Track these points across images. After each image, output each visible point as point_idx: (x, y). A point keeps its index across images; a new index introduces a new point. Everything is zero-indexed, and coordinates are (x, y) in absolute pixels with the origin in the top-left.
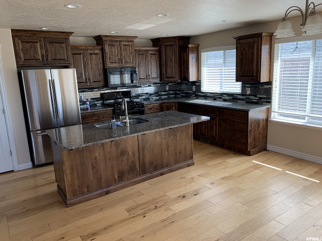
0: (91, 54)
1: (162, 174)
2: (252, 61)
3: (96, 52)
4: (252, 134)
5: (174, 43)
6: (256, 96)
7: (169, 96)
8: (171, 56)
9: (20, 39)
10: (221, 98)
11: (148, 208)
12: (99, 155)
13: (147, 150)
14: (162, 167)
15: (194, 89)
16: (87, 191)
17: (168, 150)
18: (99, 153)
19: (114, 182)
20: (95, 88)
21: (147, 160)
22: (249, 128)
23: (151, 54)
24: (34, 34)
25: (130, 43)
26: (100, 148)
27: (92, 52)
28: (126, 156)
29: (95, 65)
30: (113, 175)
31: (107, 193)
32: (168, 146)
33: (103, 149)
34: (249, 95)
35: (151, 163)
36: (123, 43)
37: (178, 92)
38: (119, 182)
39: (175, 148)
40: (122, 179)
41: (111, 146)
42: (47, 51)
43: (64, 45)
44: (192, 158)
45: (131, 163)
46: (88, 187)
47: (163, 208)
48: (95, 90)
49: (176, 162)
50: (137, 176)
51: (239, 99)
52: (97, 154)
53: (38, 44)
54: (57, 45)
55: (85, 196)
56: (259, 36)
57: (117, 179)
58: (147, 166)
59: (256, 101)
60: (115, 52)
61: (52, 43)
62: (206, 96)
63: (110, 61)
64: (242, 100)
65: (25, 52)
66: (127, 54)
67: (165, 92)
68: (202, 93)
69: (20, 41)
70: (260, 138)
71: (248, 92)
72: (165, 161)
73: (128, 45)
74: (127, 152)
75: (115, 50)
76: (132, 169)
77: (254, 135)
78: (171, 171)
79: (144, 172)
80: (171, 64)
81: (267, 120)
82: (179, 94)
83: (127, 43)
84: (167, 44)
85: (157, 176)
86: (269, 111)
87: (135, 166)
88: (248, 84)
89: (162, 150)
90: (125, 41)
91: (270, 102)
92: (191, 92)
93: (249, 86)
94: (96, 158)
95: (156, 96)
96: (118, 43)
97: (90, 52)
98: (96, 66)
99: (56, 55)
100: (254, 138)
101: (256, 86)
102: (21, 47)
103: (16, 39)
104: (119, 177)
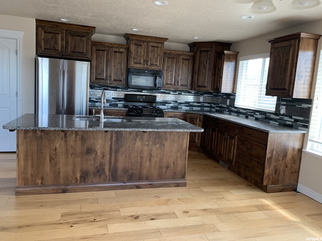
0: (115, 52)
1: (138, 187)
2: (285, 70)
3: (121, 50)
4: (273, 164)
5: (210, 49)
6: (291, 117)
7: (202, 108)
8: (205, 62)
9: (43, 29)
10: (252, 116)
11: (85, 219)
12: (60, 147)
13: (122, 154)
14: (140, 179)
15: (228, 104)
16: (41, 183)
17: (150, 160)
18: (60, 145)
19: (74, 181)
20: (119, 88)
21: (121, 165)
22: (268, 155)
23: (183, 59)
24: (57, 26)
25: (159, 45)
26: (62, 139)
27: (117, 50)
28: (93, 156)
29: (119, 63)
30: (74, 173)
31: (64, 191)
32: (151, 155)
33: (66, 141)
34: (283, 115)
35: (125, 171)
36: (151, 44)
37: (213, 105)
38: (81, 182)
39: (160, 159)
40: (85, 180)
41: (75, 140)
42: (67, 43)
43: (84, 39)
44: (183, 177)
45: (98, 164)
46: (42, 179)
47: (100, 224)
48: (118, 90)
49: (161, 177)
50: (105, 181)
51: (272, 119)
52: (57, 145)
53: (60, 35)
54: (78, 38)
55: (37, 188)
56: (297, 37)
57: (79, 178)
58: (120, 172)
59: (290, 123)
60: (141, 53)
61: (73, 36)
62: (239, 112)
63: (134, 61)
64: (275, 120)
65: (46, 41)
66: (154, 55)
67: (198, 103)
68: (235, 108)
69: (43, 32)
70: (287, 172)
71: (283, 111)
72: (145, 172)
73: (156, 47)
74: (95, 150)
75: (142, 51)
76: (99, 171)
77: (274, 167)
78: (151, 186)
79: (114, 179)
80: (204, 71)
81: (300, 151)
82: (214, 108)
83: (156, 45)
84: (202, 49)
85: (131, 187)
86: (304, 139)
87: (104, 169)
88: (283, 100)
89: (142, 158)
90: (154, 42)
91: (307, 127)
92: (225, 106)
93: (285, 103)
94: (56, 149)
95: (187, 106)
96: (146, 44)
97: (115, 49)
98: (119, 65)
99: (75, 48)
100: (276, 171)
101: (292, 104)
102: (43, 37)
103: (40, 29)
104: (81, 177)
